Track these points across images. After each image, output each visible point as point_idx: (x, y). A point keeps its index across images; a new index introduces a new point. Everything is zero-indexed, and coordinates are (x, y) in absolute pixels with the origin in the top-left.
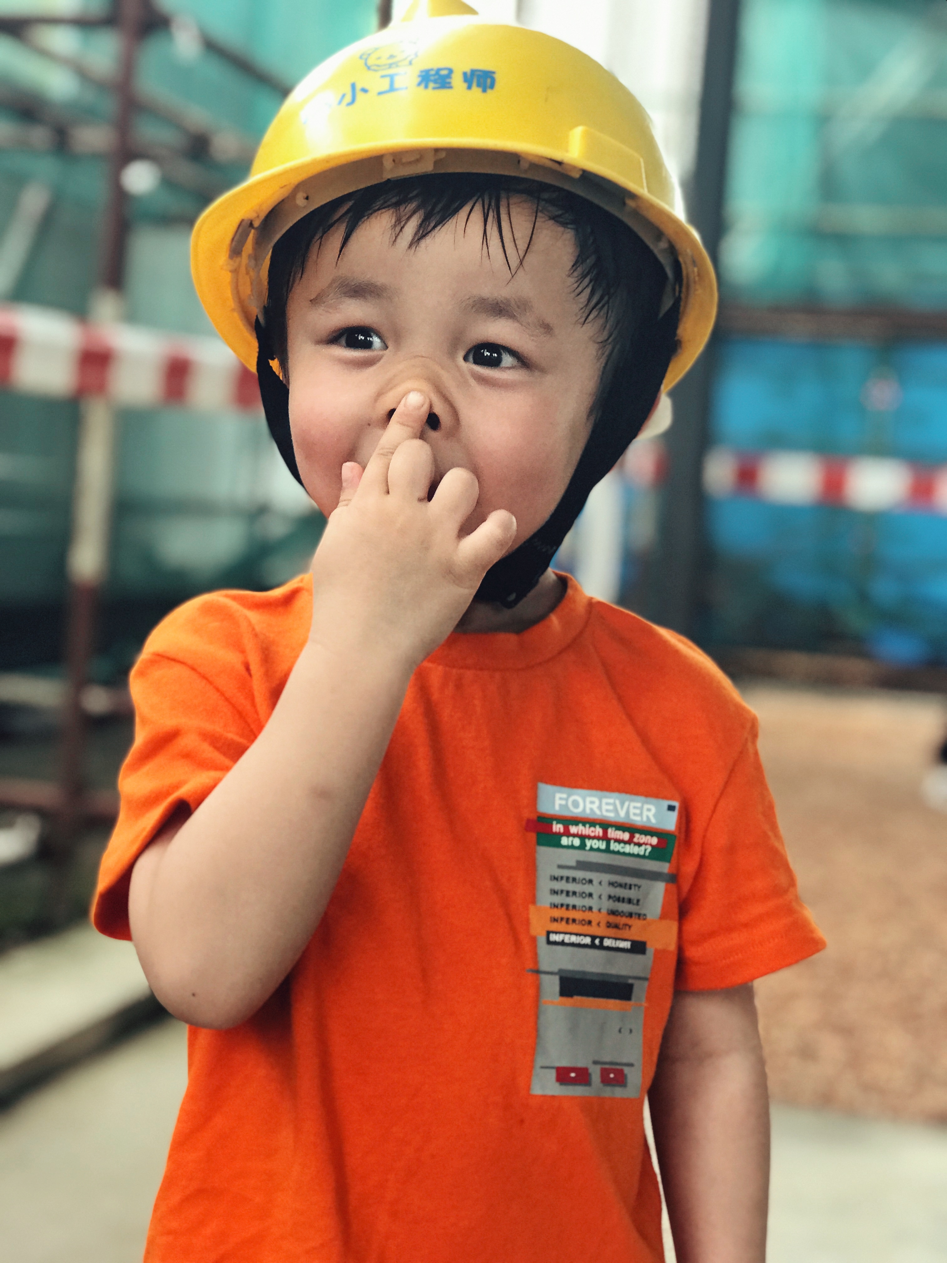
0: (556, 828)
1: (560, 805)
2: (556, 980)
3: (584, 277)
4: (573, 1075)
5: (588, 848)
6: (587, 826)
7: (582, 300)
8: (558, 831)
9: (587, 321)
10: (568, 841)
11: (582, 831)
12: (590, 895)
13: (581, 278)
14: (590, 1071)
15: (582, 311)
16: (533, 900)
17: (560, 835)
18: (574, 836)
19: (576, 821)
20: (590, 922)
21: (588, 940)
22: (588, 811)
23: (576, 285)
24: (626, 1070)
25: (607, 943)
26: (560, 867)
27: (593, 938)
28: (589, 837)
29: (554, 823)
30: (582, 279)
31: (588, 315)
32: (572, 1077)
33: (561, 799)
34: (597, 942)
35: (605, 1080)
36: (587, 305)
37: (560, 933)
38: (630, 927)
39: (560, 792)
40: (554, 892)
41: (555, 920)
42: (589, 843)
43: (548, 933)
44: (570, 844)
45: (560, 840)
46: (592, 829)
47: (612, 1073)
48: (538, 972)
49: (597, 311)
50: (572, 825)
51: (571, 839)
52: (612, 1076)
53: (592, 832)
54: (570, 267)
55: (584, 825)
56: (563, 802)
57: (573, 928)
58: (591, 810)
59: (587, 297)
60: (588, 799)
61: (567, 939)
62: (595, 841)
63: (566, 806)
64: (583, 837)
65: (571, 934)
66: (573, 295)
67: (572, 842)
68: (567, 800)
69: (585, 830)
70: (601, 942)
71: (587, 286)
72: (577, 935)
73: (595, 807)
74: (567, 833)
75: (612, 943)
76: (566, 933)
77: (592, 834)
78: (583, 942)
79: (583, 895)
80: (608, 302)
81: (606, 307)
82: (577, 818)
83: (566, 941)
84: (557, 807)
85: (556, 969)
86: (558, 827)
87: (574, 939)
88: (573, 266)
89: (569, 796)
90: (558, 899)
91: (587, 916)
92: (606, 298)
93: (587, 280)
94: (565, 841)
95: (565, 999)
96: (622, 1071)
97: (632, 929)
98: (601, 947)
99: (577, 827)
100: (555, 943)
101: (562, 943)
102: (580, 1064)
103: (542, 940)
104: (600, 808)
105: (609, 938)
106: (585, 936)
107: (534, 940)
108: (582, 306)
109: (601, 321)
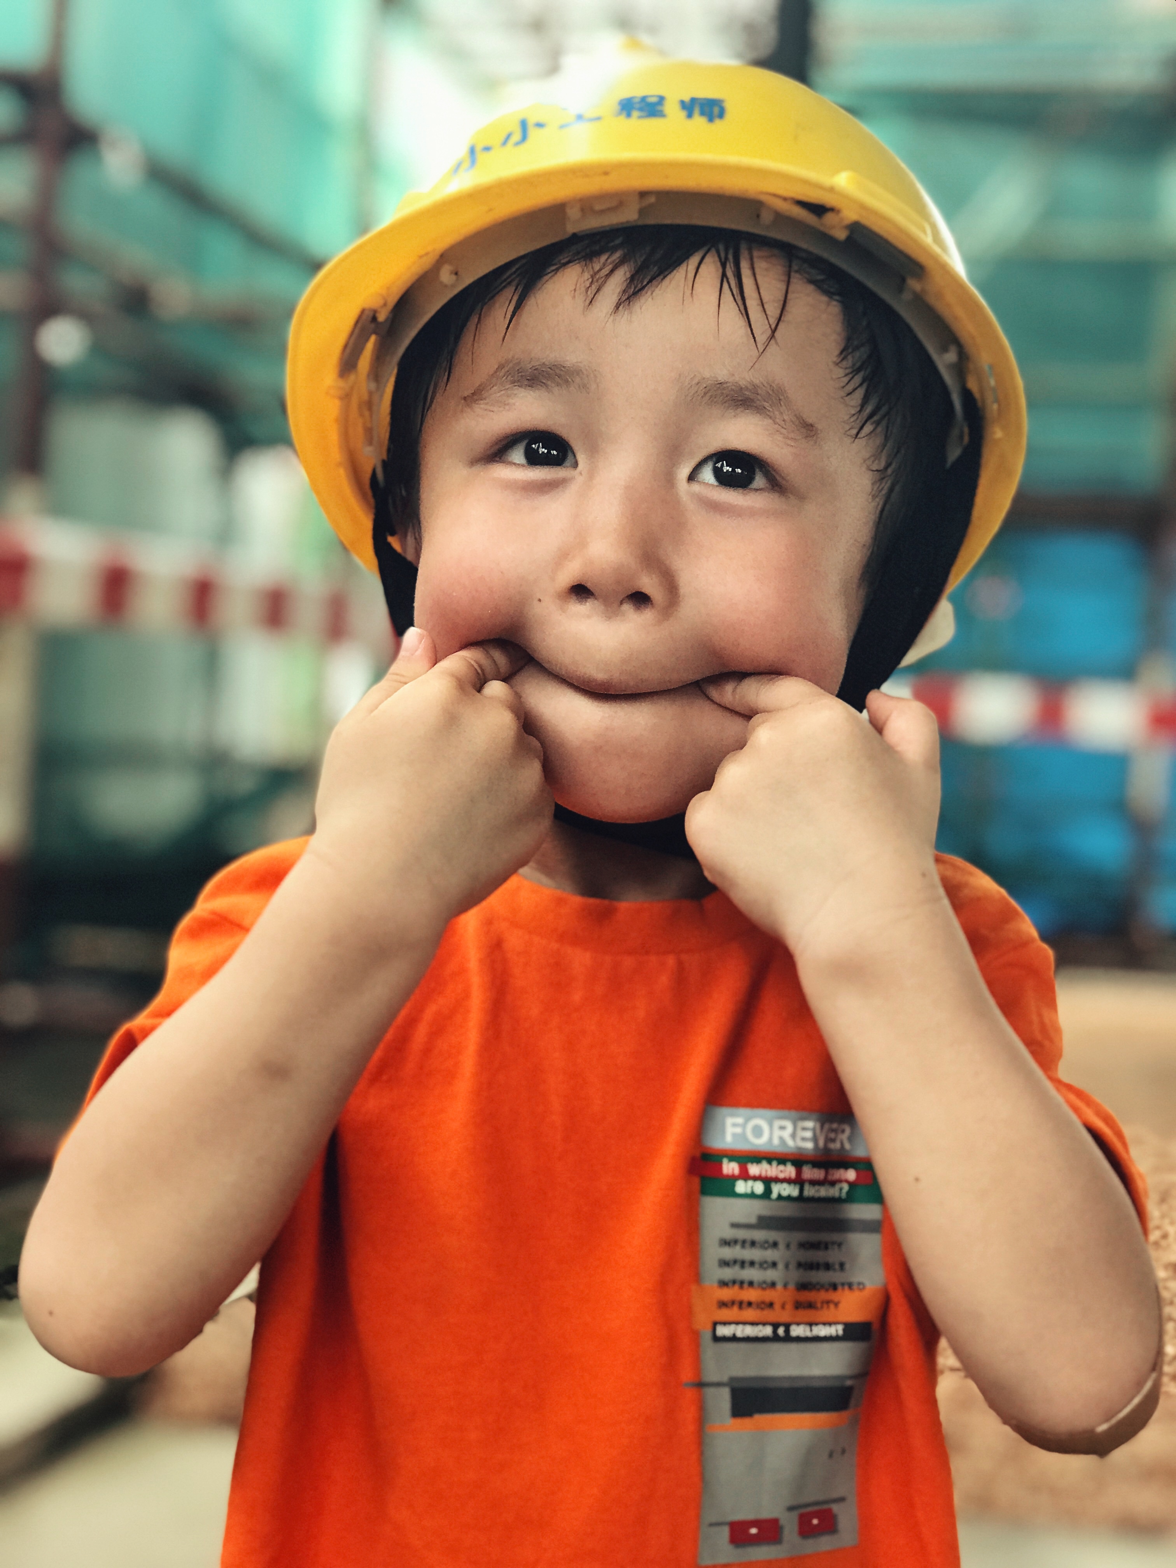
0: (728, 1168)
1: (734, 1135)
2: (725, 1395)
3: (856, 371)
4: (754, 1531)
5: (774, 1195)
6: (774, 1163)
7: (853, 403)
8: (730, 1173)
9: (861, 435)
10: (746, 1186)
11: (766, 1171)
12: (774, 1265)
13: (851, 373)
14: (782, 1522)
15: (855, 417)
16: (696, 1276)
17: (734, 1179)
18: (755, 1178)
19: (758, 1157)
20: (771, 1305)
21: (768, 1331)
22: (776, 1141)
23: (846, 379)
24: (835, 1508)
25: (797, 1331)
26: (735, 1225)
27: (776, 1326)
28: (777, 1180)
29: (725, 1161)
30: (854, 373)
31: (861, 428)
32: (755, 1535)
33: (734, 1125)
34: (781, 1331)
35: (806, 1530)
36: (860, 411)
37: (730, 1323)
38: (836, 1304)
39: (732, 1115)
40: (724, 1263)
41: (723, 1304)
42: (777, 1189)
43: (715, 1324)
44: (749, 1191)
45: (734, 1186)
46: (781, 1167)
47: (816, 1517)
48: (701, 1385)
49: (872, 424)
50: (752, 1162)
51: (750, 1183)
52: (815, 1522)
53: (781, 1171)
54: (837, 352)
55: (770, 1161)
56: (738, 1130)
57: (750, 1314)
58: (781, 1139)
59: (860, 402)
60: (777, 1123)
61: (742, 1331)
62: (785, 1185)
63: (743, 1136)
64: (768, 1181)
65: (744, 1323)
66: (843, 394)
67: (752, 1187)
68: (744, 1126)
69: (771, 1170)
70: (787, 1331)
71: (861, 385)
72: (753, 1324)
73: (787, 1134)
74: (745, 1176)
75: (804, 1331)
76: (737, 1323)
77: (781, 1176)
78: (761, 1335)
79: (764, 1265)
80: (887, 414)
81: (884, 423)
82: (759, 1152)
83: (739, 1334)
84: (729, 1138)
85: (725, 1379)
86: (730, 1168)
87: (749, 1331)
88: (841, 353)
89: (747, 1120)
90: (728, 1273)
91: (769, 1295)
92: (884, 410)
93: (858, 379)
94: (741, 1187)
95: (739, 1421)
96: (829, 1511)
97: (841, 1306)
98: (788, 1338)
99: (760, 1166)
100: (725, 1339)
101: (734, 1339)
102: (766, 1514)
103: (707, 1335)
104: (793, 1136)
105: (798, 1324)
106: (764, 1324)
107: (696, 1336)
108: (853, 412)
109: (879, 440)
